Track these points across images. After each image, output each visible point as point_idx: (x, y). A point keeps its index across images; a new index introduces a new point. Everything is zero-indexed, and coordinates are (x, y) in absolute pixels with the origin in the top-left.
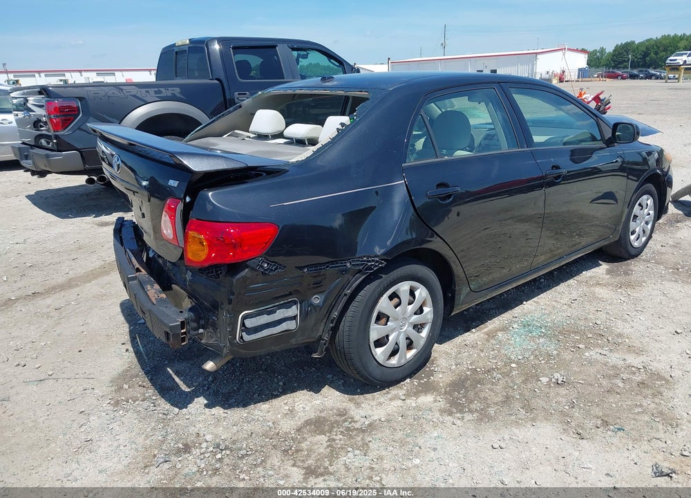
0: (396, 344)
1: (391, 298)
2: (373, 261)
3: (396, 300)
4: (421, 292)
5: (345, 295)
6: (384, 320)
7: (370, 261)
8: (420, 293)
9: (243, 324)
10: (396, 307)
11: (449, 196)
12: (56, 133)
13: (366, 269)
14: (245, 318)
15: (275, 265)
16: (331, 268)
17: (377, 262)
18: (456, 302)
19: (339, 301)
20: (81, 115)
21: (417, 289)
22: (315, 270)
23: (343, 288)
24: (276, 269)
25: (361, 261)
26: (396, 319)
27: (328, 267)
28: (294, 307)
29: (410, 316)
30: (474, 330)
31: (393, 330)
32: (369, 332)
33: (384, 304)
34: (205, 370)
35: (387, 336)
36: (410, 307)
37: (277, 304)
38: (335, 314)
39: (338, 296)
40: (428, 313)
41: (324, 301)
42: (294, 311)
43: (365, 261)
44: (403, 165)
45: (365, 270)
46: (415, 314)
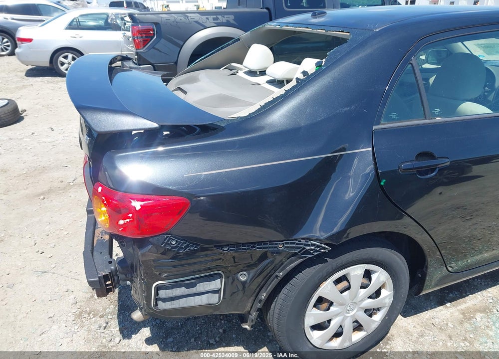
0: (341, 326)
1: (337, 282)
2: (313, 245)
3: (344, 284)
4: (380, 276)
5: (277, 277)
6: (325, 305)
7: (309, 245)
8: (378, 278)
9: (157, 294)
10: (342, 292)
11: (433, 170)
12: (138, 51)
13: (304, 253)
14: (158, 288)
15: (183, 243)
16: (258, 248)
17: (318, 246)
18: (427, 283)
19: (269, 282)
20: (155, 37)
21: (374, 272)
22: (237, 249)
23: (275, 269)
24: (186, 247)
25: (297, 244)
26: (341, 304)
27: (254, 247)
28: (218, 281)
29: (362, 300)
30: (448, 305)
31: (337, 315)
32: (304, 316)
33: (327, 289)
34: (132, 319)
35: (329, 321)
36: (363, 291)
37: (196, 276)
38: (264, 296)
39: (268, 277)
40: (386, 297)
41: (252, 280)
42: (216, 284)
43: (302, 244)
44: (374, 127)
45: (302, 254)
46: (370, 297)
